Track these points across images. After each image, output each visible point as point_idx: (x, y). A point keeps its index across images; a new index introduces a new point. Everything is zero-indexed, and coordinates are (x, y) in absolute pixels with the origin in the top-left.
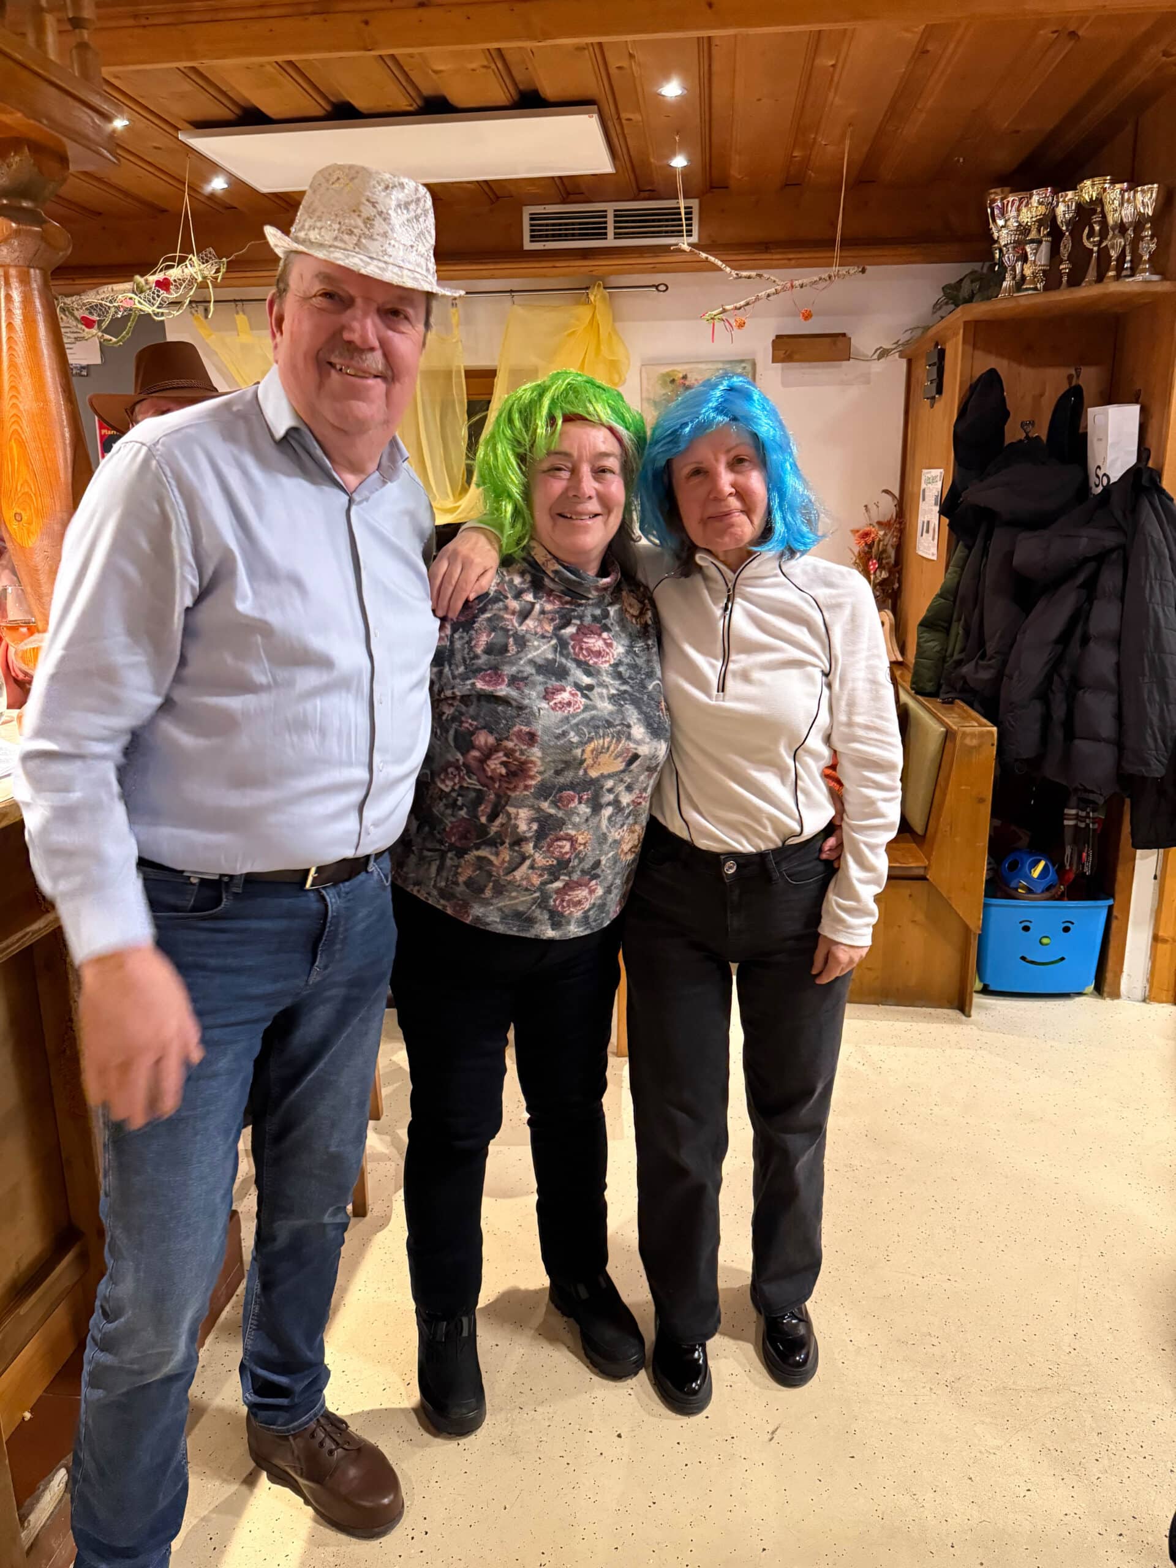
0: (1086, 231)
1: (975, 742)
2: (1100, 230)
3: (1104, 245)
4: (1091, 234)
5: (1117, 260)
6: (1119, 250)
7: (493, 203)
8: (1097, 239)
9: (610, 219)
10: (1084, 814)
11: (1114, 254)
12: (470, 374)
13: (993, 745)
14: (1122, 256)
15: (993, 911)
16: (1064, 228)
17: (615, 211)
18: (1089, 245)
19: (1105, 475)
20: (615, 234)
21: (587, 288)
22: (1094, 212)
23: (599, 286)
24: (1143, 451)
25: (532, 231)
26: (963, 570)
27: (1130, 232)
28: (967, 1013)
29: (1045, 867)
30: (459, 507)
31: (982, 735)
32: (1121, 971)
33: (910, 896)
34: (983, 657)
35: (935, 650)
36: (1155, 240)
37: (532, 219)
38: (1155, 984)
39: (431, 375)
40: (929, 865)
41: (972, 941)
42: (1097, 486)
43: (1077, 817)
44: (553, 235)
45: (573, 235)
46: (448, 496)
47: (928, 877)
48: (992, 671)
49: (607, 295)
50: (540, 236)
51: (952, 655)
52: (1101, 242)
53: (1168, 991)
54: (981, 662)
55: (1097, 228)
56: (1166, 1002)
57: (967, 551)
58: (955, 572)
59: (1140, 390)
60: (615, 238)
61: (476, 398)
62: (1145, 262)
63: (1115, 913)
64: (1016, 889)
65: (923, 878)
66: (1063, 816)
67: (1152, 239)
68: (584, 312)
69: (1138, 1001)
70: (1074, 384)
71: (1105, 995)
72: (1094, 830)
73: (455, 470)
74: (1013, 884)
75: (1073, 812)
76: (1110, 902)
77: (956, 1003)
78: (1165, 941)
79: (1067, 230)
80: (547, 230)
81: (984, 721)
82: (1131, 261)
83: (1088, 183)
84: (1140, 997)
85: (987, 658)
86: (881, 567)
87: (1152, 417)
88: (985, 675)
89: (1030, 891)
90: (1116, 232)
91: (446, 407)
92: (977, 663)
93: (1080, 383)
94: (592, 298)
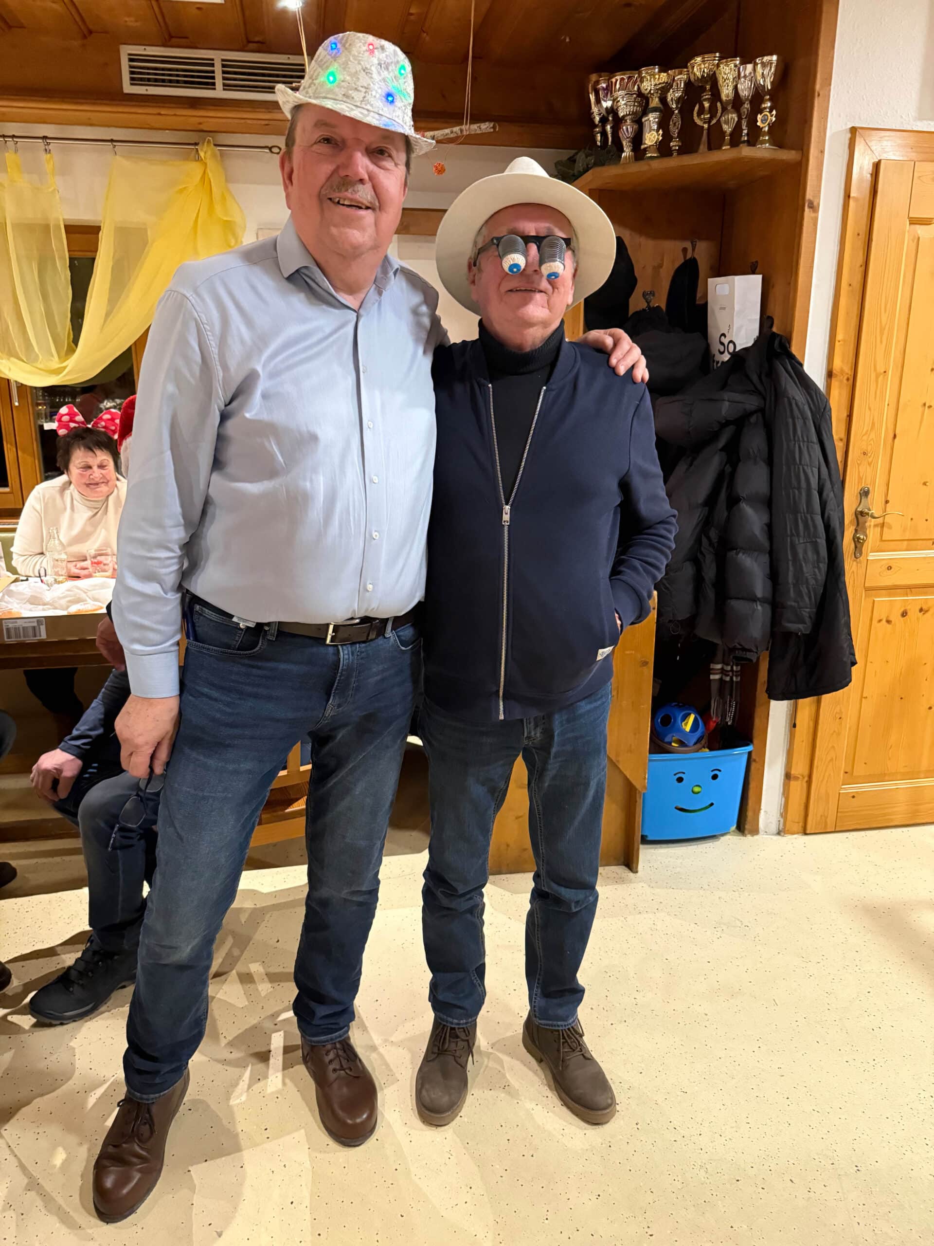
0: (697, 108)
2: (710, 106)
3: (714, 121)
4: (701, 111)
5: (731, 134)
6: (733, 125)
7: (85, 37)
8: (708, 116)
9: (218, 69)
10: (729, 668)
11: (727, 128)
12: (72, 230)
14: (738, 128)
15: (656, 766)
16: (674, 106)
17: (223, 60)
18: (699, 122)
19: (731, 342)
20: (224, 85)
21: (196, 144)
22: (703, 89)
23: (209, 142)
24: (766, 320)
25: (132, 73)
27: (747, 106)
28: (634, 870)
29: (695, 720)
30: (65, 368)
32: (760, 809)
36: (774, 112)
37: (131, 60)
38: (789, 818)
39: (26, 228)
41: (638, 799)
42: (722, 353)
43: (723, 672)
44: (156, 80)
45: (178, 82)
46: (53, 356)
49: (218, 153)
50: (141, 79)
52: (711, 119)
53: (798, 823)
55: (707, 105)
56: (798, 833)
59: (757, 262)
60: (224, 89)
61: (77, 254)
62: (765, 134)
63: (754, 756)
64: (670, 743)
66: (709, 671)
67: (771, 112)
68: (194, 169)
69: (773, 835)
70: (689, 256)
71: (746, 832)
72: (737, 682)
73: (59, 329)
74: (667, 739)
75: (719, 666)
76: (750, 748)
77: (622, 860)
78: (796, 778)
79: (677, 108)
80: (148, 74)
82: (748, 134)
83: (699, 59)
84: (775, 830)
87: (773, 287)
89: (682, 743)
90: (729, 108)
91: (44, 263)
93: (696, 257)
94: (202, 154)
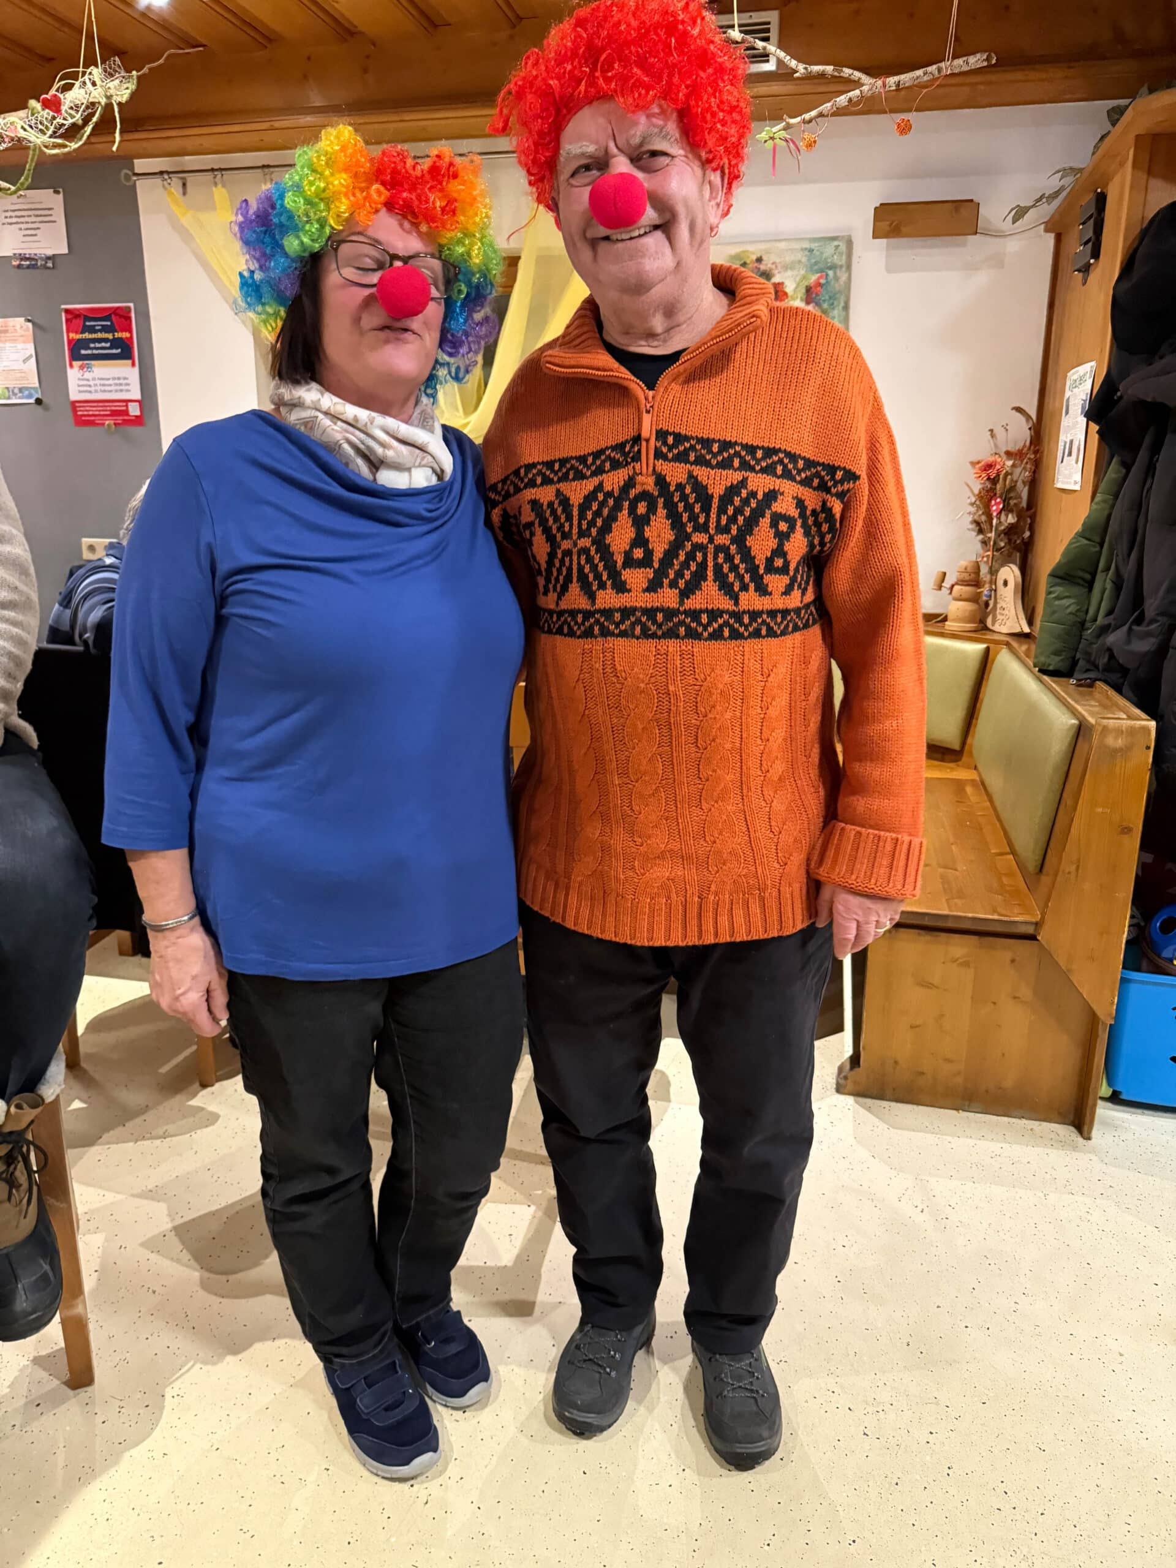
1: (1120, 743)
7: (514, 26)
13: (1148, 748)
15: (1133, 989)
26: (1116, 496)
28: (1085, 1133)
31: (1132, 731)
33: (1013, 961)
34: (1139, 621)
35: (1069, 610)
40: (1043, 918)
41: (1100, 1032)
47: (1039, 938)
48: (1152, 640)
51: (1095, 620)
54: (1135, 628)
57: (1124, 471)
58: (1104, 501)
64: (1170, 961)
65: (1033, 938)
77: (1071, 1117)
81: (1138, 712)
85: (1146, 621)
86: (1007, 509)
88: (1144, 646)
92: (1130, 629)
